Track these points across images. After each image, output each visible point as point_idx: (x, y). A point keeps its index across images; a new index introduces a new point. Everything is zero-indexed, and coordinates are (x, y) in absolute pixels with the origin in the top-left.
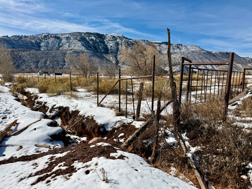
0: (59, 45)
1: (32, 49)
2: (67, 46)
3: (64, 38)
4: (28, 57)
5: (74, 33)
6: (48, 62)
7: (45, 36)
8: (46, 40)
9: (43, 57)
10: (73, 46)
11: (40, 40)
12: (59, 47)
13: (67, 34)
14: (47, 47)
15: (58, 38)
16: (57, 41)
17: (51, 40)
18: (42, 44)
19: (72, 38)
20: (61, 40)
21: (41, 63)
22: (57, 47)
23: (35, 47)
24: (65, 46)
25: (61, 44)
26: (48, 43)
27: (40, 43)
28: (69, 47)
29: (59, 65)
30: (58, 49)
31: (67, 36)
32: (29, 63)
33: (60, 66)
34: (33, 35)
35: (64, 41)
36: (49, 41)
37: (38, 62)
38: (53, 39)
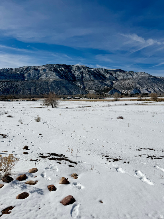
0: (38, 75)
1: (19, 79)
2: (45, 76)
3: (41, 69)
4: (22, 86)
5: (48, 65)
6: (37, 90)
7: (26, 69)
8: (28, 71)
9: (33, 86)
10: (50, 76)
11: (23, 72)
12: (39, 77)
13: (42, 66)
14: (29, 77)
15: (37, 70)
16: (36, 72)
17: (31, 72)
18: (26, 75)
19: (47, 70)
20: (39, 71)
21: (33, 90)
22: (37, 77)
23: (20, 77)
24: (43, 76)
25: (39, 75)
26: (30, 74)
27: (24, 74)
28: (46, 76)
29: (45, 92)
30: (38, 79)
31: (43, 68)
32: (24, 90)
33: (47, 92)
34: (17, 68)
35: (41, 72)
36: (30, 72)
37: (30, 89)
38: (33, 70)
